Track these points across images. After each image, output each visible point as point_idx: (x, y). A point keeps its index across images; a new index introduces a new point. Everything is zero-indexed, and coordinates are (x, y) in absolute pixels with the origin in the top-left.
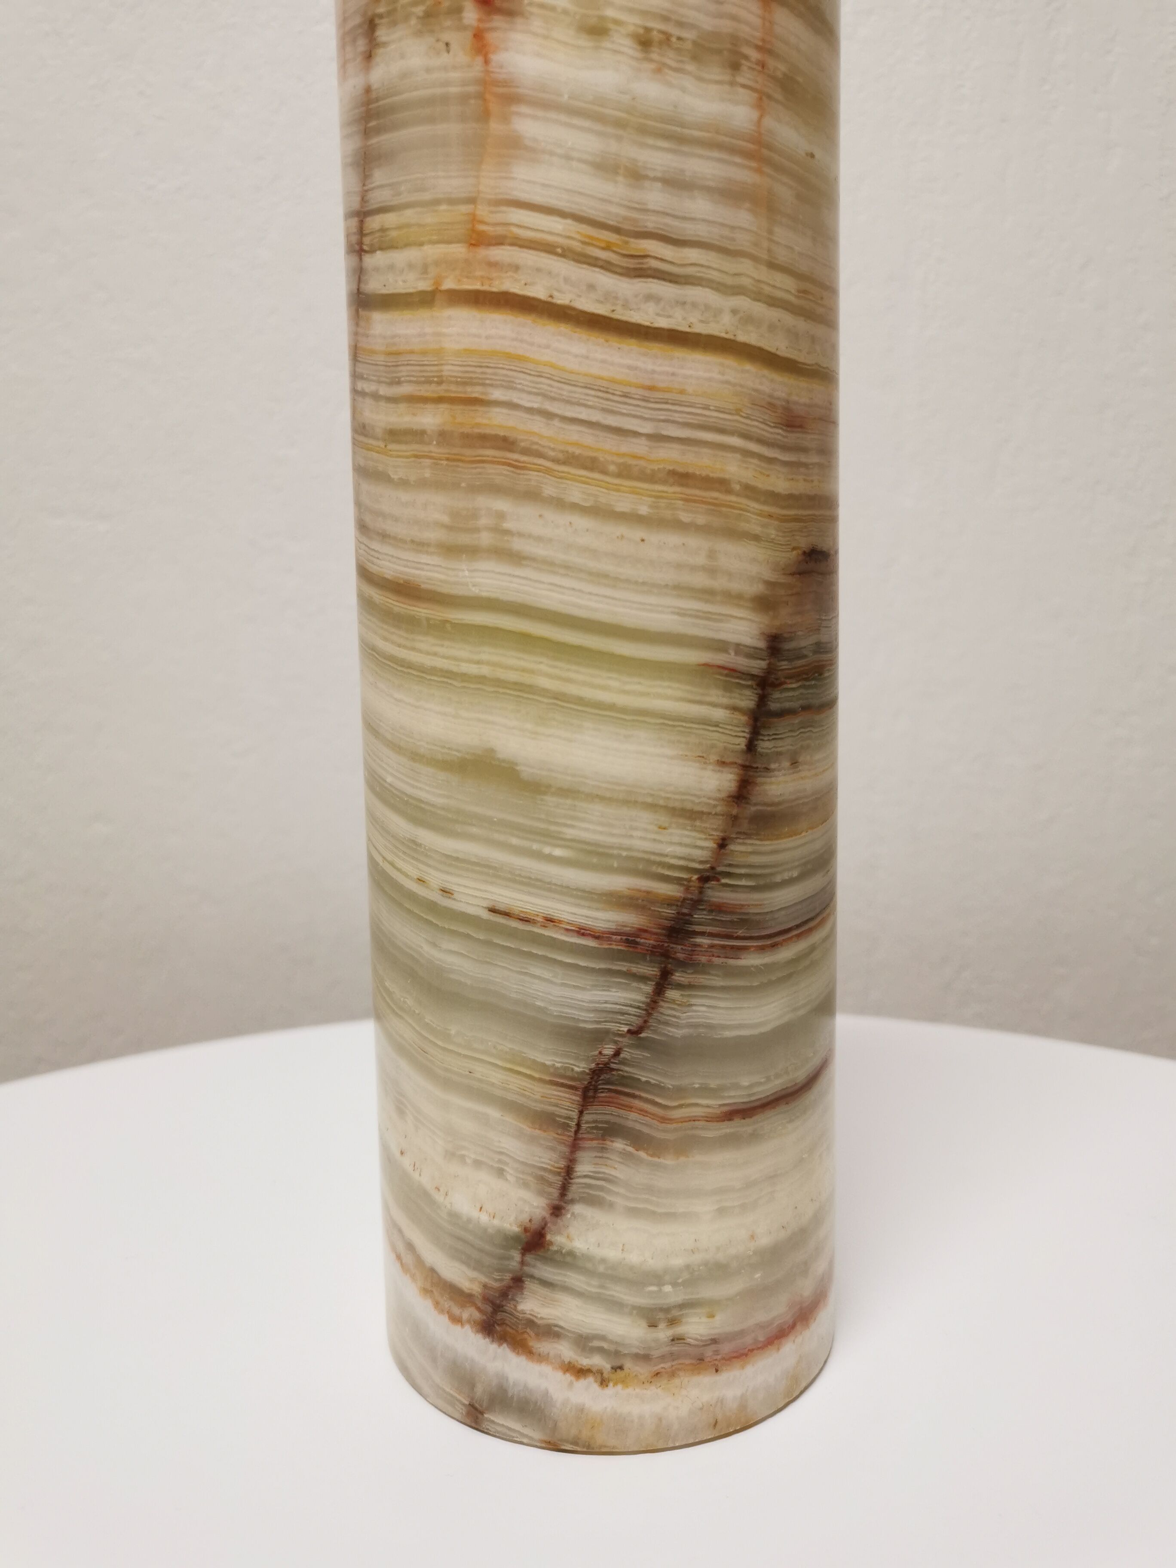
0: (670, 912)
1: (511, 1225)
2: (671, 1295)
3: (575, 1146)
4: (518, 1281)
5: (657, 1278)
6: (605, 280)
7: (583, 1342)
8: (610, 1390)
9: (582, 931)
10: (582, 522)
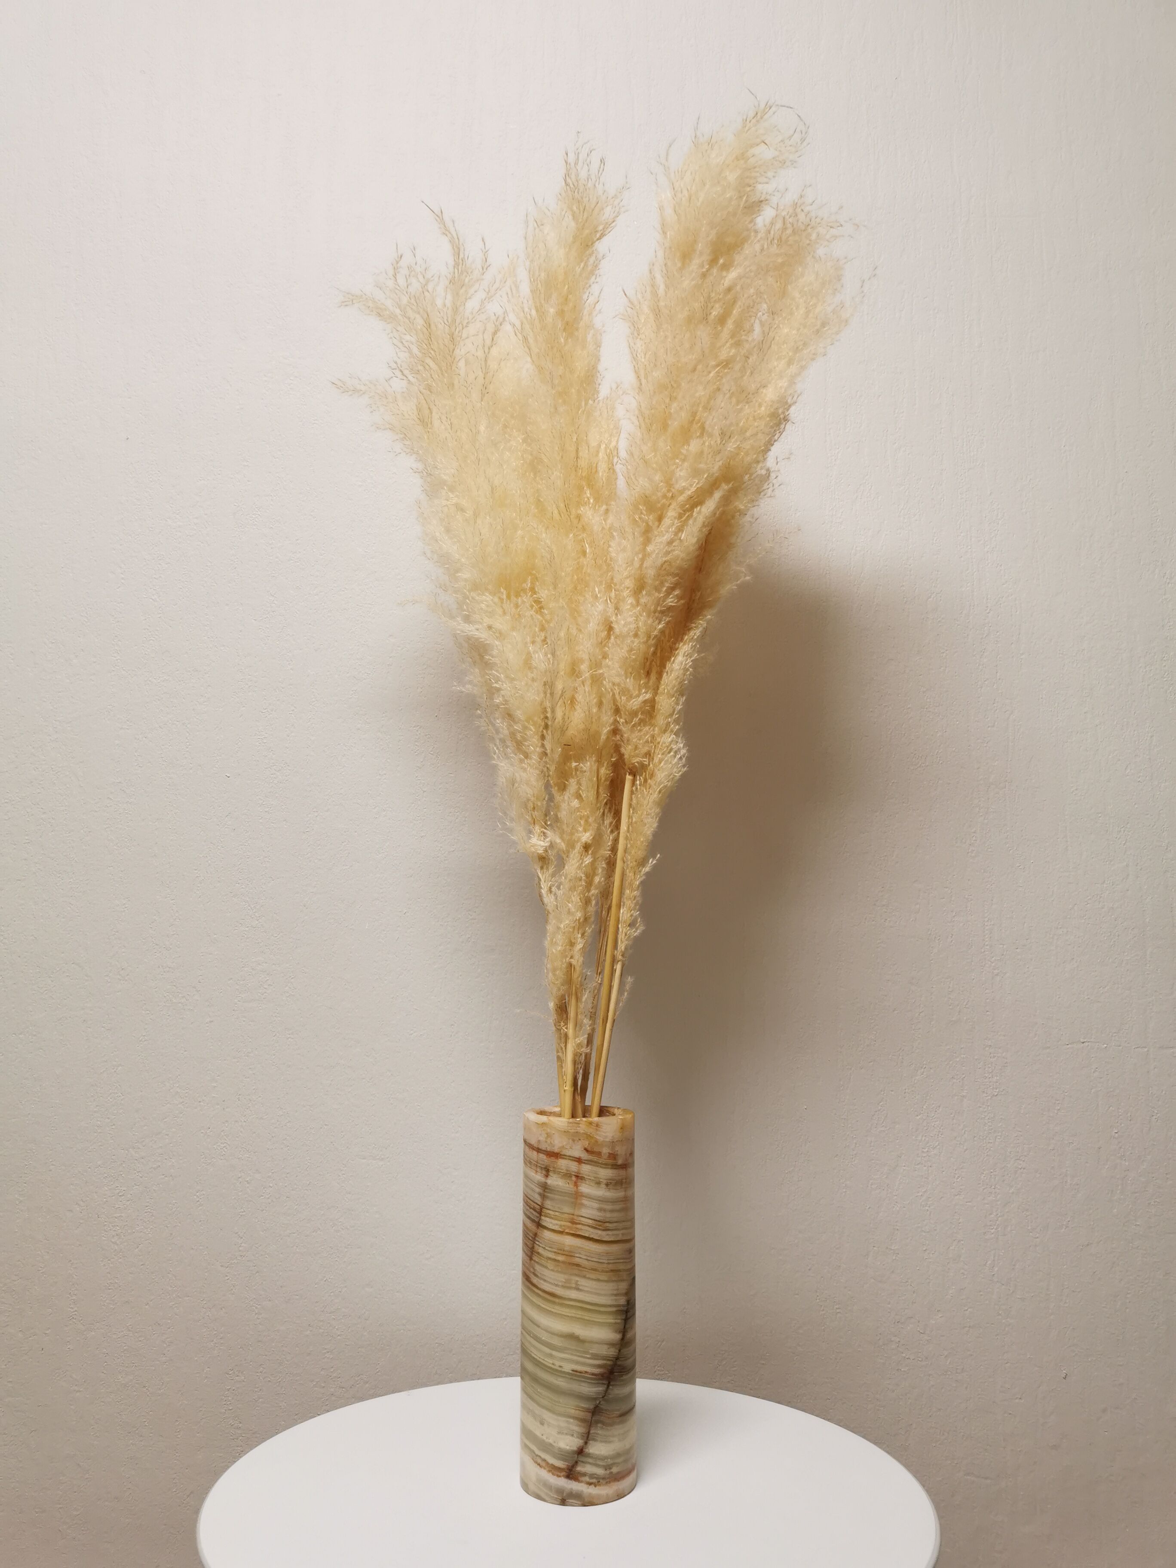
0: (610, 1368)
1: (575, 1449)
2: (610, 1461)
3: (590, 1426)
4: (576, 1462)
5: (606, 1458)
6: (600, 1232)
7: (592, 1476)
8: (597, 1487)
9: (593, 1374)
10: (594, 1283)
